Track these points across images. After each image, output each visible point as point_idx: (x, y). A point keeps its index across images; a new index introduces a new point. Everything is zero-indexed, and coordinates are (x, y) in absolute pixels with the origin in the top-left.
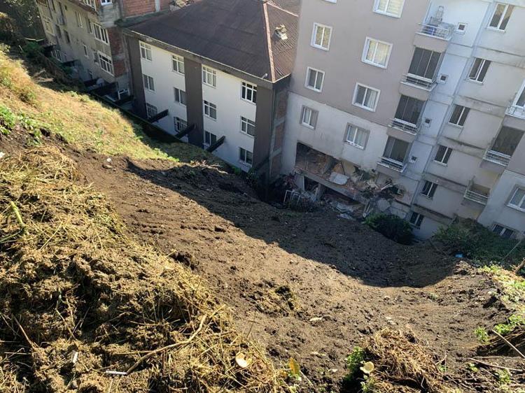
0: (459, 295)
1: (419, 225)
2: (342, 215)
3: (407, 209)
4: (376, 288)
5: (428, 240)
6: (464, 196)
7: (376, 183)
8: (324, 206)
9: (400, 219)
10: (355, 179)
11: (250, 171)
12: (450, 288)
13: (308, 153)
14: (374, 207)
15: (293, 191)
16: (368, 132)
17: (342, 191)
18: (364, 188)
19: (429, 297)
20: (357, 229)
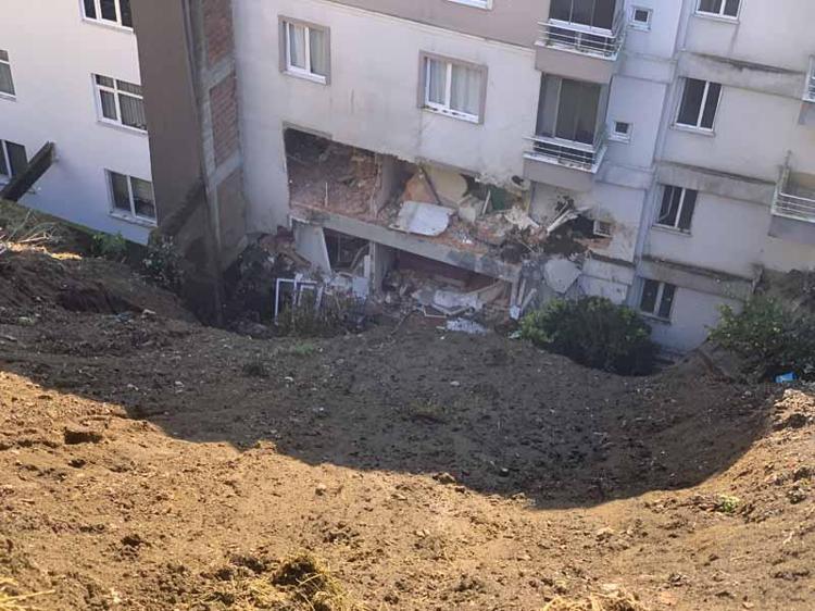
0: (791, 484)
1: (667, 315)
2: (452, 325)
3: (626, 275)
4: (570, 512)
5: (696, 350)
6: (773, 211)
7: (530, 216)
8: (396, 307)
9: (612, 307)
10: (470, 213)
11: (155, 238)
12: (769, 470)
13: (323, 158)
14: (538, 285)
15: (299, 277)
16: (481, 71)
17: (440, 253)
18: (500, 234)
19: (716, 508)
20: (498, 358)
